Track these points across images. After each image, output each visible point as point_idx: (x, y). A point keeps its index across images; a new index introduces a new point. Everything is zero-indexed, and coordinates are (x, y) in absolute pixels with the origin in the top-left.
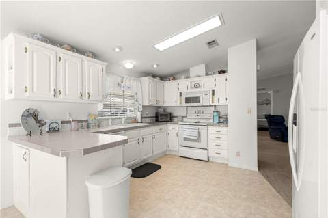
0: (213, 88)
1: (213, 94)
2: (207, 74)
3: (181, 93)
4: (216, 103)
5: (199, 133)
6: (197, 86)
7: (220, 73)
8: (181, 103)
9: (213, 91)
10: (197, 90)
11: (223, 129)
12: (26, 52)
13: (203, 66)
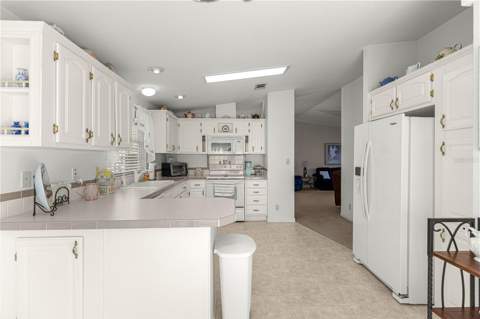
0: (247, 133)
1: (247, 141)
2: (238, 117)
3: (204, 137)
4: (250, 151)
5: (235, 188)
6: (225, 129)
7: (254, 117)
8: (204, 150)
9: (247, 137)
10: (226, 134)
11: (262, 183)
12: (56, 59)
13: (234, 105)
